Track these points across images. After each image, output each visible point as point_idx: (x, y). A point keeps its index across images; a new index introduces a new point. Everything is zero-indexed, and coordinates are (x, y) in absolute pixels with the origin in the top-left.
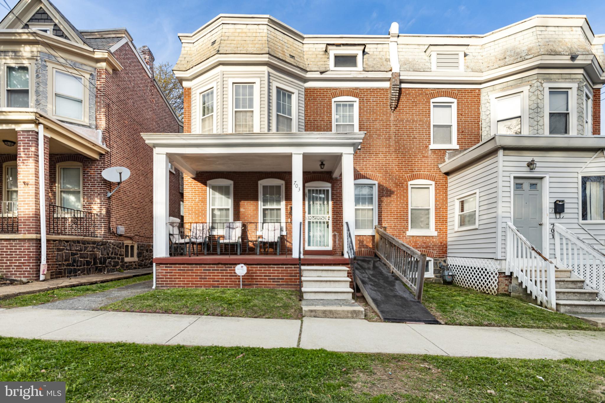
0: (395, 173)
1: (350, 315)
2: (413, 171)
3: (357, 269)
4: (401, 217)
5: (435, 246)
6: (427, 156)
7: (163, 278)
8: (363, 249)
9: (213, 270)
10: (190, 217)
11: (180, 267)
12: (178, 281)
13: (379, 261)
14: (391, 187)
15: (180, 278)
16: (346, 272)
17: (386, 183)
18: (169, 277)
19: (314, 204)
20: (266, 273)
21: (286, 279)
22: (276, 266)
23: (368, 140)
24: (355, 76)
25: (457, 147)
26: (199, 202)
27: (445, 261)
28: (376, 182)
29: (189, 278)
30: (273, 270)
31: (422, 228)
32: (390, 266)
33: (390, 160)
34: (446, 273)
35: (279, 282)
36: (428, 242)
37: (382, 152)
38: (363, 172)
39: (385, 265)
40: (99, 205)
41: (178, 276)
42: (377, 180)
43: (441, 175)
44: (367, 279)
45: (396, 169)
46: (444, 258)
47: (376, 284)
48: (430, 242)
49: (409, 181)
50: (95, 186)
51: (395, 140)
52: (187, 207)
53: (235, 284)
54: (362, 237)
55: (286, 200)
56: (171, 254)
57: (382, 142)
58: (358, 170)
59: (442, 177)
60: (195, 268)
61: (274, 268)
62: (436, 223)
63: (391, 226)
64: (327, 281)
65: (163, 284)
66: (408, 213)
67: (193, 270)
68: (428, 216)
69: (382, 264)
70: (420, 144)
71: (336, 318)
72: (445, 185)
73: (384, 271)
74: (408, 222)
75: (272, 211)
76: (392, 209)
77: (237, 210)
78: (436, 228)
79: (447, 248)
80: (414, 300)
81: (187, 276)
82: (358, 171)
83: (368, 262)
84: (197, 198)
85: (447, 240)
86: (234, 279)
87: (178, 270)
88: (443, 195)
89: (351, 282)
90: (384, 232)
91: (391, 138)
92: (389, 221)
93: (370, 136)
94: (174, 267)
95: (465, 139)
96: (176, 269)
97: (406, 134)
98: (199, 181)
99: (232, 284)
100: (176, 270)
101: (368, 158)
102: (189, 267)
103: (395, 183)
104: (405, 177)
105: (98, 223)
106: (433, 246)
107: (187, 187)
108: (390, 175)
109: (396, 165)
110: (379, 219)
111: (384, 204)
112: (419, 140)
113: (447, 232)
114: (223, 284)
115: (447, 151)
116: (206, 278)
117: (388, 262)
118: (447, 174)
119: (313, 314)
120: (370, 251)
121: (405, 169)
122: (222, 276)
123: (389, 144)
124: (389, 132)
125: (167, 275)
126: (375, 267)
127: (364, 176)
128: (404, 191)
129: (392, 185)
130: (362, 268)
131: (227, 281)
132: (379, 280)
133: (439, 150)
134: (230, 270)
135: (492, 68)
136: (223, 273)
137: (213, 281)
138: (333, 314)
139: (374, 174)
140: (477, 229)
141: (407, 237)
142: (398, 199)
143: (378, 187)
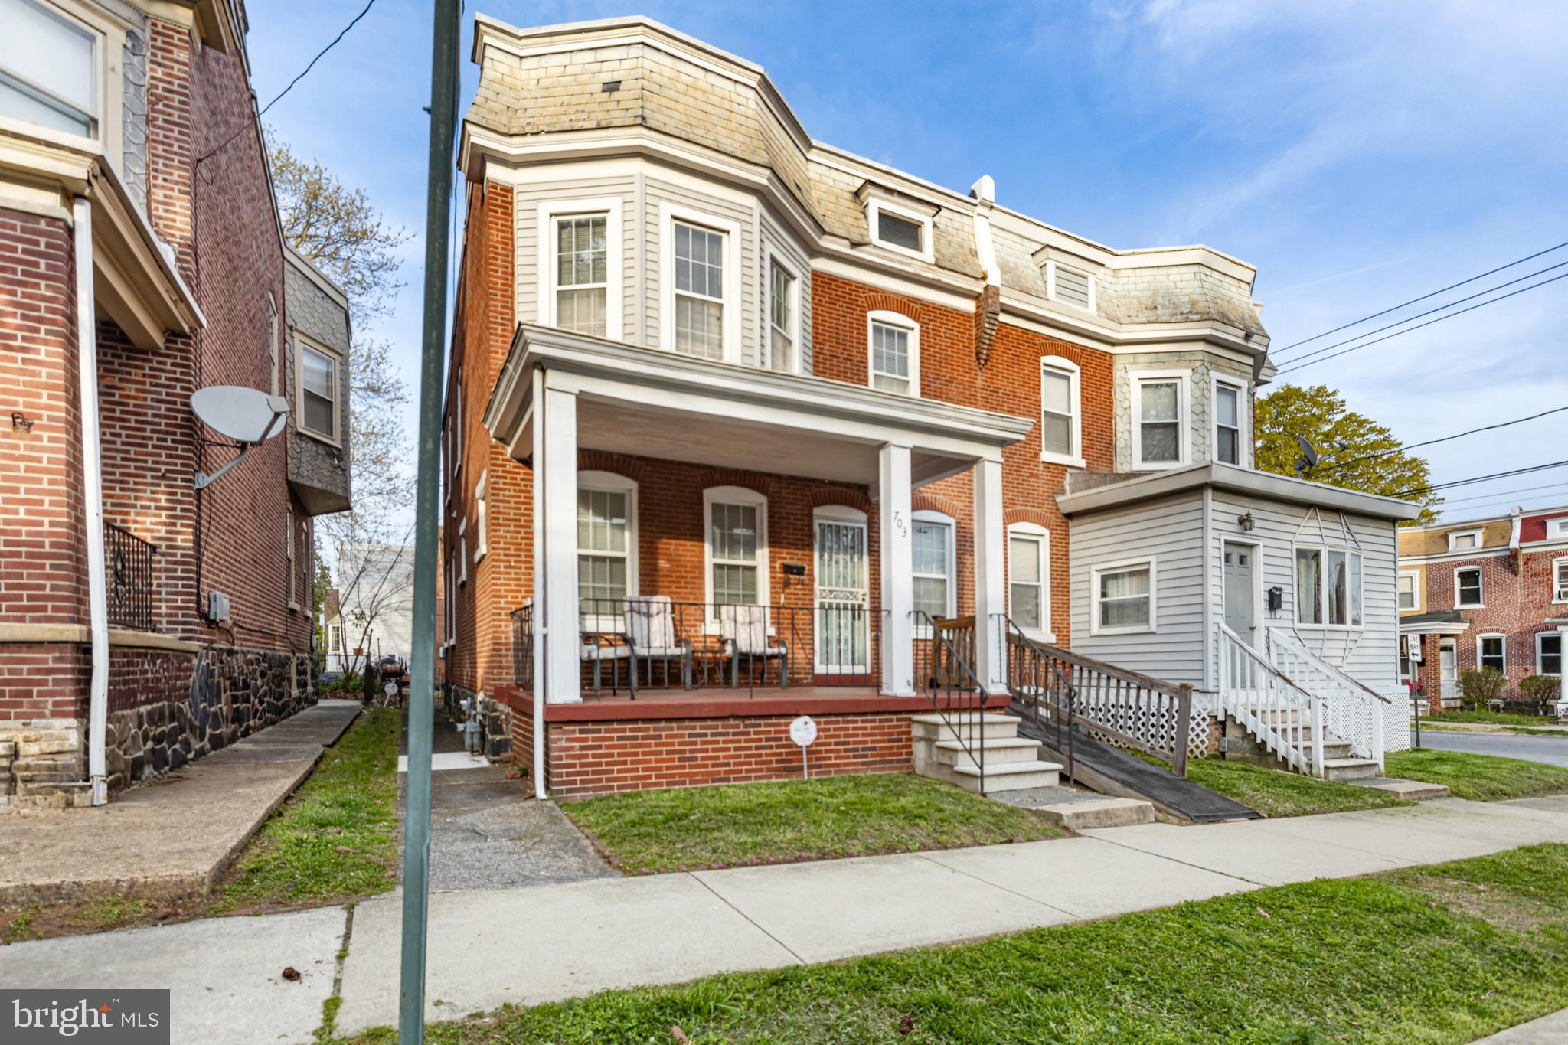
2: (1014, 504)
6: (1038, 474)
7: (573, 766)
9: (713, 735)
11: (624, 730)
12: (619, 771)
15: (625, 763)
16: (1015, 727)
17: (970, 524)
18: (591, 760)
19: (831, 559)
21: (882, 748)
24: (918, 271)
25: (1083, 463)
28: (952, 520)
29: (649, 761)
30: (853, 728)
31: (1029, 625)
35: (866, 756)
38: (930, 495)
40: (164, 513)
41: (619, 755)
42: (953, 516)
43: (1059, 518)
49: (1009, 524)
50: (146, 446)
53: (769, 770)
55: (770, 546)
56: (586, 693)
59: (1061, 522)
60: (668, 732)
61: (857, 721)
62: (1051, 615)
65: (574, 782)
67: (660, 737)
68: (1037, 600)
72: (1066, 539)
77: (649, 564)
78: (1053, 628)
81: (644, 754)
82: (919, 491)
86: (767, 755)
87: (619, 739)
88: (1062, 559)
94: (607, 731)
95: (1093, 448)
96: (611, 736)
99: (761, 770)
100: (611, 739)
102: (648, 730)
110: (958, 602)
111: (967, 572)
113: (1068, 636)
114: (740, 771)
115: (1066, 470)
116: (696, 759)
118: (1070, 516)
122: (736, 749)
125: (587, 756)
127: (932, 504)
131: (750, 763)
133: (1056, 464)
134: (755, 733)
136: (739, 741)
137: (714, 766)
139: (949, 501)
140: (1152, 633)
143: (958, 532)
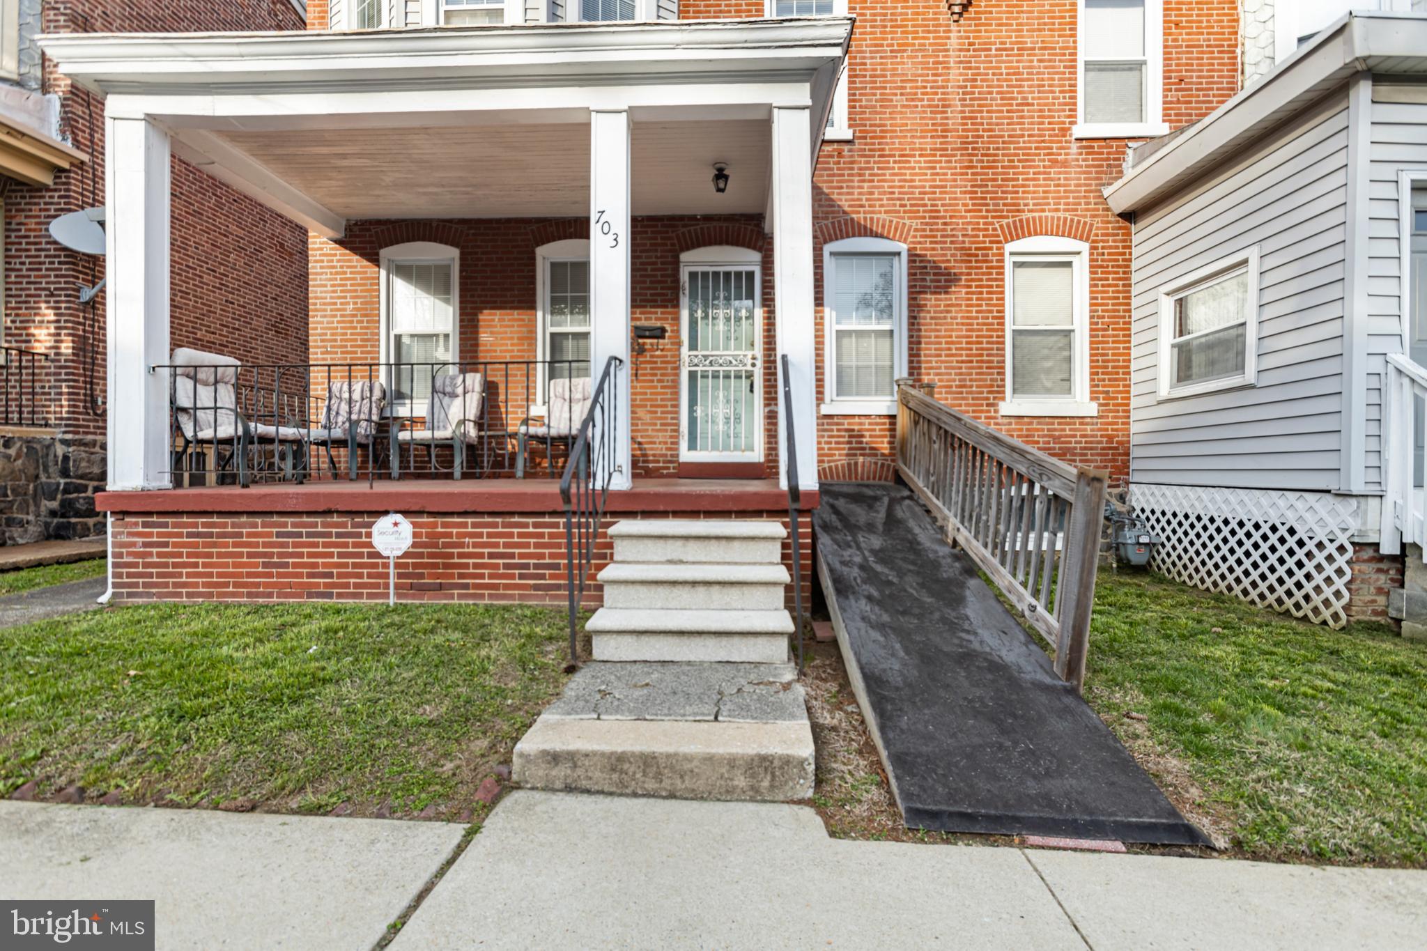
0: (961, 217)
1: (738, 784)
2: (1018, 211)
3: (826, 527)
4: (982, 355)
5: (1091, 449)
6: (1066, 161)
7: (136, 565)
8: (861, 459)
9: (309, 535)
11: (196, 525)
12: (189, 575)
13: (910, 498)
14: (949, 261)
15: (196, 565)
16: (776, 546)
17: (934, 249)
18: (155, 560)
19: (707, 316)
20: (496, 545)
22: (530, 520)
23: (876, 113)
26: (355, 316)
27: (1122, 498)
28: (903, 247)
29: (226, 565)
30: (520, 535)
31: (1048, 391)
32: (945, 518)
33: (946, 174)
34: (1129, 536)
36: (1067, 436)
37: (921, 149)
38: (862, 215)
39: (928, 512)
40: (52, 326)
41: (189, 555)
42: (905, 242)
43: (1109, 222)
44: (855, 573)
45: (964, 205)
46: (1118, 486)
47: (891, 597)
48: (1075, 436)
49: (1007, 241)
50: (40, 270)
51: (963, 112)
52: (319, 331)
54: (857, 420)
57: (921, 118)
58: (846, 209)
59: (1113, 228)
60: (248, 528)
61: (526, 525)
62: (1092, 374)
63: (951, 387)
65: (137, 585)
66: (1003, 343)
67: (240, 535)
68: (1066, 353)
69: (917, 509)
70: (1043, 123)
72: (1124, 254)
73: (925, 537)
74: (1003, 374)
76: (952, 330)
77: (470, 339)
78: (1092, 392)
79: (1128, 455)
81: (220, 555)
82: (844, 212)
83: (869, 502)
84: (348, 303)
85: (1128, 430)
87: (190, 535)
88: (1117, 285)
89: (788, 589)
90: (928, 399)
91: (949, 106)
92: (943, 371)
93: (882, 100)
94: (175, 526)
95: (1190, 102)
96: (180, 531)
97: (998, 93)
98: (354, 250)
100: (180, 535)
101: (876, 171)
102: (225, 525)
103: (962, 249)
104: (995, 229)
105: (49, 381)
106: (1085, 448)
107: (319, 270)
108: (945, 224)
109: (965, 192)
110: (911, 362)
111: (926, 318)
112: (1041, 111)
113: (1128, 405)
114: (347, 585)
115: (1130, 144)
116: (286, 565)
117: (939, 504)
118: (1131, 216)
119: (565, 774)
120: (883, 465)
121: (995, 205)
122: (340, 555)
123: (941, 124)
124: (943, 87)
125: (150, 555)
126: (892, 522)
127: (865, 227)
128: (991, 274)
129: (952, 255)
130: (849, 525)
131: (360, 576)
132: (902, 575)
133: (1105, 139)
136: (346, 545)
137: (310, 575)
139: (895, 220)
140: (1249, 387)
141: (1000, 421)
142: (971, 299)
143: (910, 262)
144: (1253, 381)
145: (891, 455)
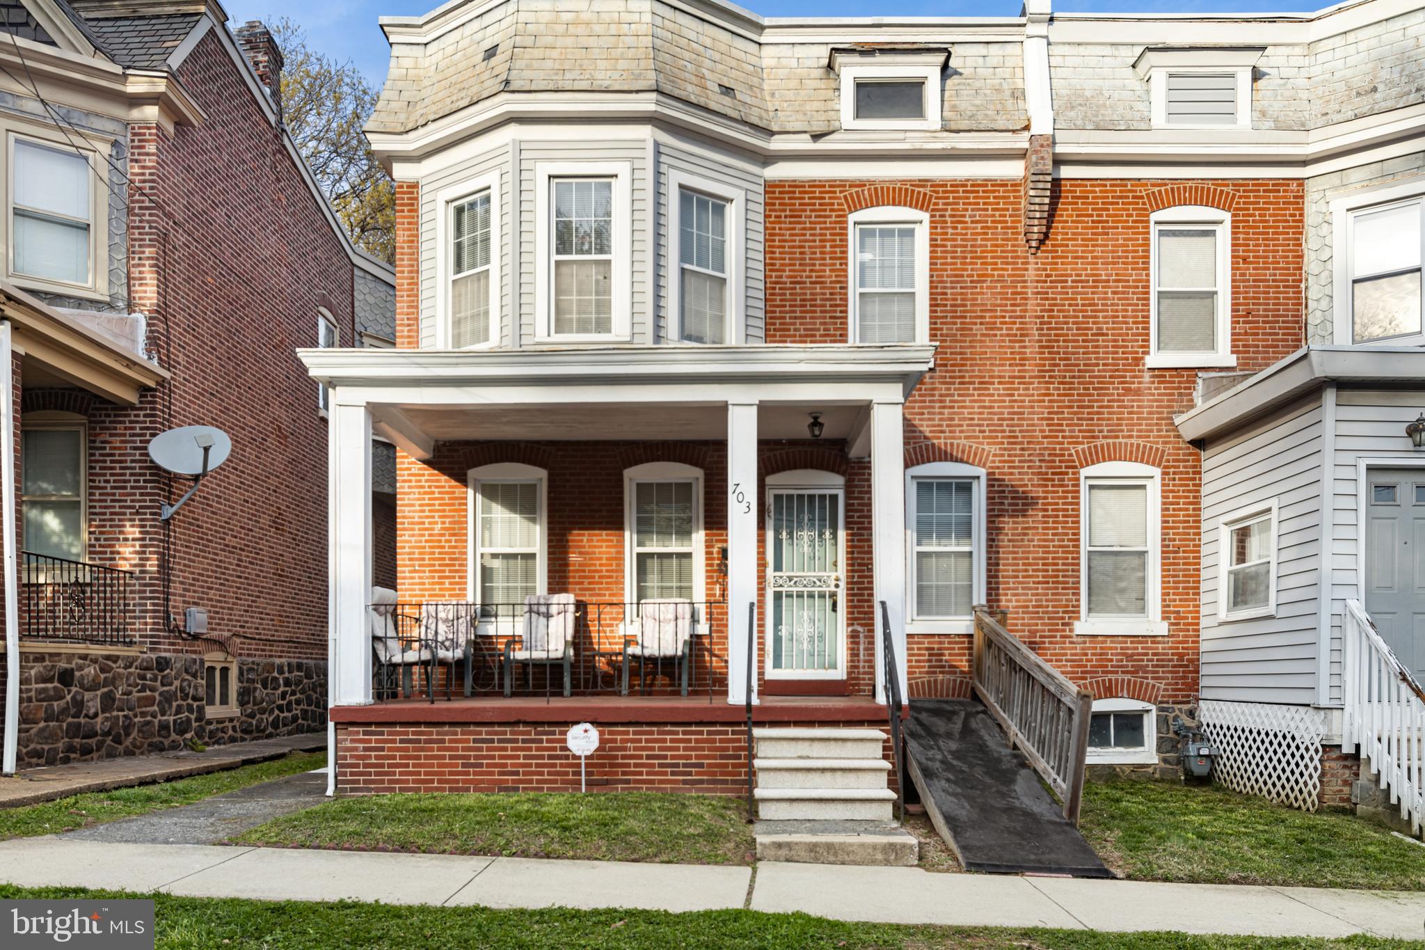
0: (1038, 443)
1: (879, 856)
2: (1093, 437)
3: (913, 735)
4: (1057, 576)
5: (1163, 666)
6: (1139, 389)
7: (357, 766)
8: (940, 677)
9: (500, 741)
10: (417, 581)
11: (407, 733)
12: (401, 774)
13: (984, 712)
14: (1026, 485)
15: (407, 765)
16: (880, 745)
17: (1011, 474)
18: (374, 760)
19: (791, 538)
20: (653, 749)
21: (710, 765)
22: (680, 729)
23: (956, 341)
24: (918, 146)
25: (1232, 361)
26: (443, 535)
27: (1191, 714)
28: (982, 472)
29: (432, 765)
30: (672, 741)
31: (1122, 610)
32: (1009, 727)
33: (1023, 401)
34: (1192, 749)
35: (690, 774)
36: (1139, 654)
37: (1000, 377)
38: (942, 441)
39: (1000, 726)
40: (137, 543)
41: (401, 757)
42: (984, 466)
43: (1180, 449)
44: (937, 765)
45: (1041, 431)
46: (1188, 702)
47: (963, 779)
48: (1147, 654)
49: (1082, 467)
50: (125, 488)
51: (1041, 341)
52: (407, 550)
53: (563, 782)
54: (936, 639)
55: (706, 529)
56: (379, 696)
57: (1000, 347)
58: (928, 434)
59: (1184, 455)
60: (449, 736)
61: (677, 733)
62: (1163, 594)
63: (1027, 607)
64: (823, 770)
65: (358, 782)
66: (1078, 565)
67: (443, 741)
68: (1140, 574)
69: (989, 721)
70: (1117, 353)
71: (843, 863)
72: (1194, 479)
73: (992, 742)
74: (1079, 594)
75: (666, 562)
76: (1029, 552)
77: (559, 559)
78: (1163, 612)
79: (1198, 672)
80: (1058, 820)
81: (426, 757)
82: (926, 438)
83: (949, 716)
84: (436, 523)
85: (1198, 648)
86: (562, 765)
87: (402, 741)
88: (1187, 510)
89: (890, 773)
90: (999, 628)
91: (1027, 335)
92: (1020, 591)
93: (962, 329)
94: (390, 734)
95: (1257, 334)
96: (393, 738)
97: (1074, 323)
98: (443, 470)
99: (555, 782)
100: (394, 741)
101: (956, 398)
102: (431, 733)
103: (1039, 473)
104: (1070, 455)
105: (134, 599)
106: (1157, 666)
107: (407, 490)
108: (1023, 449)
109: (1042, 419)
110: (989, 583)
111: (1004, 540)
112: (1115, 341)
113: (1198, 624)
114: (531, 781)
115: (1200, 374)
116: (481, 765)
117: (1005, 716)
118: (1201, 443)
119: (783, 852)
120: (961, 682)
121: (1070, 431)
122: (525, 757)
123: (1019, 353)
124: (1021, 317)
125: (370, 757)
126: (967, 731)
127: (946, 452)
128: (1066, 498)
129: (1030, 480)
130: (930, 733)
131: (542, 774)
132: (971, 766)
133: (1176, 369)
134: (548, 741)
135: (1337, 118)
136: (530, 749)
137: (500, 773)
138: (836, 854)
139: (974, 446)
140: (1271, 617)
141: (1075, 639)
142: (1047, 522)
143: (989, 486)
144: (1274, 613)
145: (970, 672)
